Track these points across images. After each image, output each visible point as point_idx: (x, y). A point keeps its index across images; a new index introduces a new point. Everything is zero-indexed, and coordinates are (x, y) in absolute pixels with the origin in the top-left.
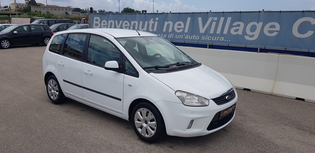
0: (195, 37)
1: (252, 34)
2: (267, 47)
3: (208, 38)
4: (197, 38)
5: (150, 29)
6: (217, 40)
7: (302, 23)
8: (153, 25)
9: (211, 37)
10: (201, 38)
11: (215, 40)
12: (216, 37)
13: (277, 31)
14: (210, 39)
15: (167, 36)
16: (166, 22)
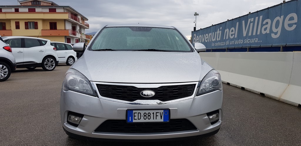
0: (240, 41)
1: (276, 31)
3: (247, 41)
5: (218, 39)
6: (254, 42)
8: (219, 34)
9: (250, 40)
10: (244, 41)
11: (252, 42)
12: (253, 39)
13: (295, 24)
15: (225, 44)
16: (225, 30)
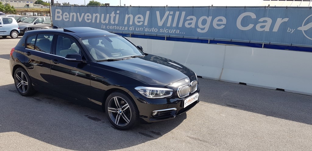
0: (154, 30)
1: (203, 27)
2: (216, 39)
3: (165, 31)
4: (156, 30)
5: (112, 22)
6: (174, 32)
7: (245, 18)
8: (115, 18)
9: (168, 30)
10: (159, 30)
11: (172, 32)
12: (172, 30)
13: (224, 25)
14: (168, 32)
15: (128, 29)
16: (127, 15)
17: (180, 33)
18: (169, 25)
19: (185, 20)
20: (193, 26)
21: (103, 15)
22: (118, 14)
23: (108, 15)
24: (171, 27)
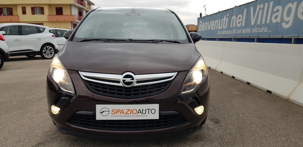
0: (248, 30)
1: (288, 19)
2: (301, 36)
3: (255, 30)
4: (249, 31)
5: (224, 27)
6: (262, 31)
8: (226, 21)
9: (258, 29)
10: (252, 30)
12: (262, 28)
14: (258, 31)
15: (232, 32)
16: (232, 17)
17: (268, 31)
18: (259, 23)
19: (273, 13)
20: (279, 20)
21: (220, 20)
22: (227, 17)
23: (222, 19)
24: (260, 26)
